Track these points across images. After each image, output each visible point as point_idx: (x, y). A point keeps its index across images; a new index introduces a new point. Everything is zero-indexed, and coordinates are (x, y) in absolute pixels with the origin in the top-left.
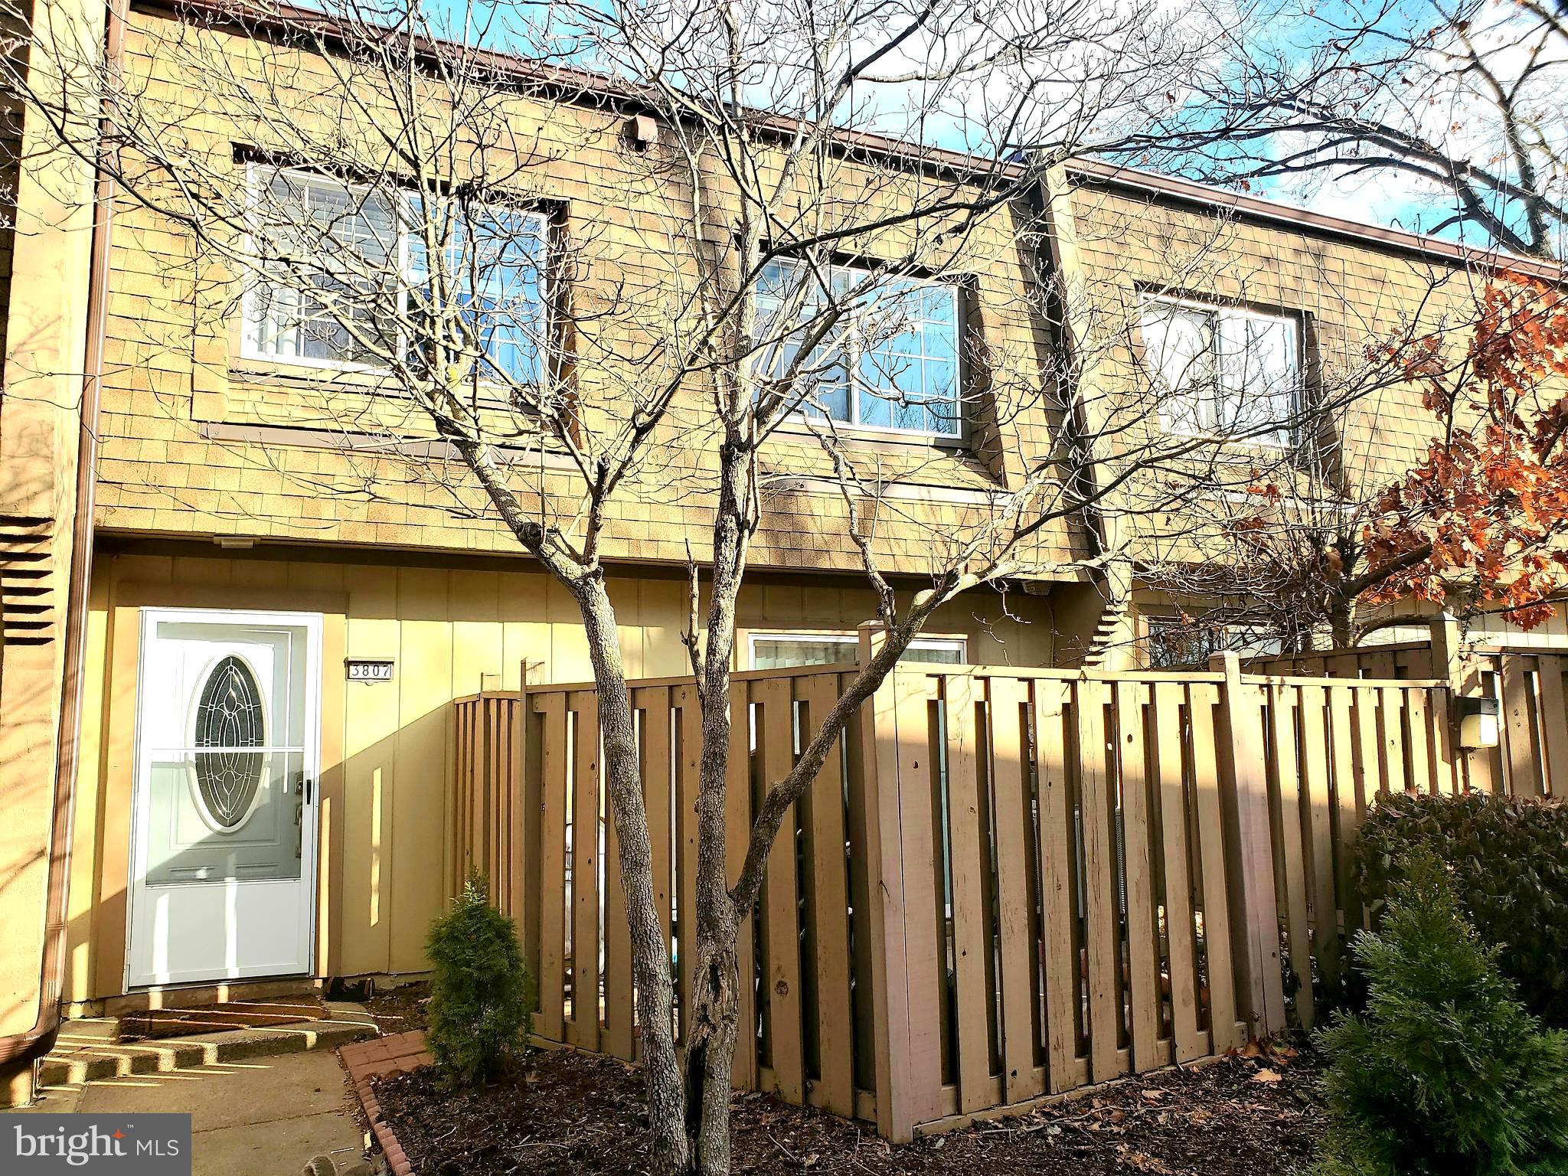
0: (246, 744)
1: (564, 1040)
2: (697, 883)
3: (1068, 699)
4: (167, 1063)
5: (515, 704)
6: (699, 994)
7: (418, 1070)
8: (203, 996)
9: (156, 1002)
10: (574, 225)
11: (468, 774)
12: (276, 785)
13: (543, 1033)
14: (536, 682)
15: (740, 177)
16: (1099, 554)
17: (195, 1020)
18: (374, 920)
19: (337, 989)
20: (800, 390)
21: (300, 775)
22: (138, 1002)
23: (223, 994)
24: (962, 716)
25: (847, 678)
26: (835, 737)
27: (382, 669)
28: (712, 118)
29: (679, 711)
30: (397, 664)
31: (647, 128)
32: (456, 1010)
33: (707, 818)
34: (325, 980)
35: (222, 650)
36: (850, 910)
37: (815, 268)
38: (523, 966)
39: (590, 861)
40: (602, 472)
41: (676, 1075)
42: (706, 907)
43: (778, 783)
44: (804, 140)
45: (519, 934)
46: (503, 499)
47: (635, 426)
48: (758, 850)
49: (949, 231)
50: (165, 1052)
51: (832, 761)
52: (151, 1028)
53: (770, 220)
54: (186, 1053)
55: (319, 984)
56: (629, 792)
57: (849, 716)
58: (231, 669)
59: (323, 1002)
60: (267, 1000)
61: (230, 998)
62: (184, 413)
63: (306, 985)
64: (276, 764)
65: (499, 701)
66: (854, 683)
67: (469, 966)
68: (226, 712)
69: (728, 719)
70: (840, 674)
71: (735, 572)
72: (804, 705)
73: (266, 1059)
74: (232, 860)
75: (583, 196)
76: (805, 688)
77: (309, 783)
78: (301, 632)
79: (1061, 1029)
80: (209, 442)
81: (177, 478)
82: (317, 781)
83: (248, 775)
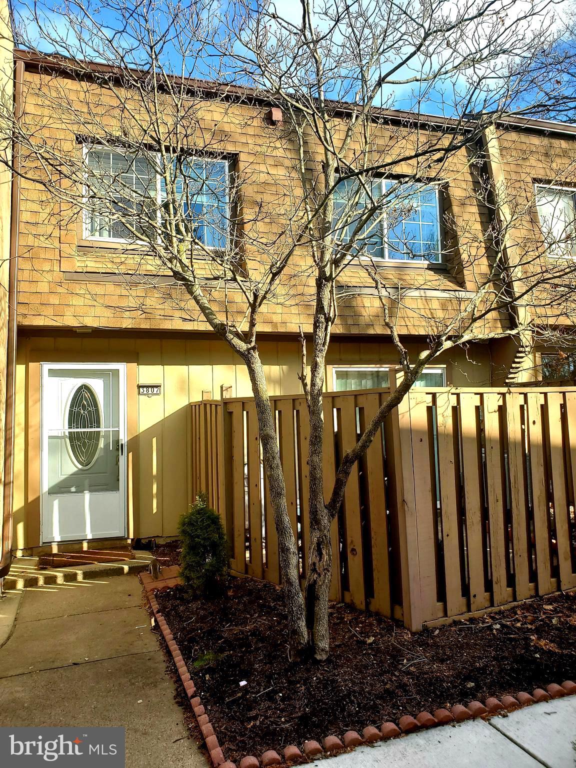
0: (92, 427)
1: (246, 572)
2: (309, 502)
3: (501, 403)
4: (60, 580)
5: (218, 407)
6: (312, 558)
7: (176, 586)
8: (77, 547)
9: (55, 550)
10: (242, 165)
11: (198, 439)
12: (107, 445)
13: (236, 569)
14: (228, 397)
15: (323, 140)
16: (517, 327)
17: (73, 559)
18: (155, 511)
19: (138, 544)
20: (357, 247)
21: (118, 441)
22: (47, 549)
23: (85, 546)
24: (445, 414)
25: (384, 396)
26: (378, 428)
27: (156, 389)
28: (308, 111)
29: (298, 412)
30: (162, 387)
31: (277, 115)
32: (193, 559)
33: (314, 469)
34: (132, 540)
35: (79, 382)
36: (388, 512)
37: (363, 185)
38: (225, 537)
39: (256, 485)
40: (256, 296)
41: (301, 599)
42: (314, 513)
43: (349, 451)
44: (357, 117)
45: (223, 521)
46: (207, 311)
47: (271, 272)
48: (339, 485)
49: (434, 162)
50: (59, 575)
51: (377, 440)
52: (53, 563)
53: (339, 161)
54: (69, 575)
55: (129, 541)
56: (273, 458)
57: (385, 417)
58: (84, 391)
59: (132, 550)
60: (106, 549)
61: (89, 548)
62: (56, 268)
63: (123, 542)
64: (107, 436)
65: (211, 405)
66: (388, 399)
67: (199, 538)
68: (82, 412)
69: (323, 419)
70: (380, 394)
71: (324, 345)
72: (361, 410)
73: (105, 578)
74: (87, 482)
75: (246, 150)
76: (362, 401)
77: (122, 445)
78: (116, 372)
79: (499, 573)
80: (69, 282)
81: (54, 300)
82: (126, 444)
83: (93, 442)
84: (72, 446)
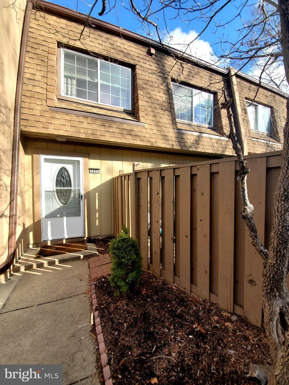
0: (67, 187)
1: (149, 269)
4: (46, 265)
5: (130, 176)
8: (60, 242)
9: (49, 244)
10: (137, 71)
11: (117, 194)
12: (75, 196)
14: (137, 169)
17: (56, 250)
19: (90, 240)
21: (80, 194)
22: (45, 244)
23: (64, 242)
27: (97, 171)
30: (100, 170)
31: (153, 51)
34: (87, 238)
35: (61, 166)
39: (157, 221)
50: (46, 262)
52: (46, 252)
54: (51, 262)
55: (86, 238)
58: (63, 170)
59: (87, 243)
61: (66, 242)
62: (44, 104)
63: (83, 239)
64: (75, 191)
65: (125, 176)
68: (62, 180)
74: (65, 213)
75: (139, 64)
77: (82, 196)
78: (78, 162)
80: (51, 111)
81: (43, 120)
82: (84, 195)
83: (68, 194)
84: (58, 196)
